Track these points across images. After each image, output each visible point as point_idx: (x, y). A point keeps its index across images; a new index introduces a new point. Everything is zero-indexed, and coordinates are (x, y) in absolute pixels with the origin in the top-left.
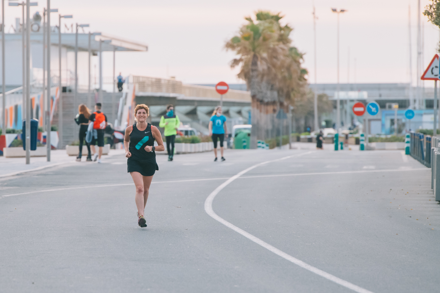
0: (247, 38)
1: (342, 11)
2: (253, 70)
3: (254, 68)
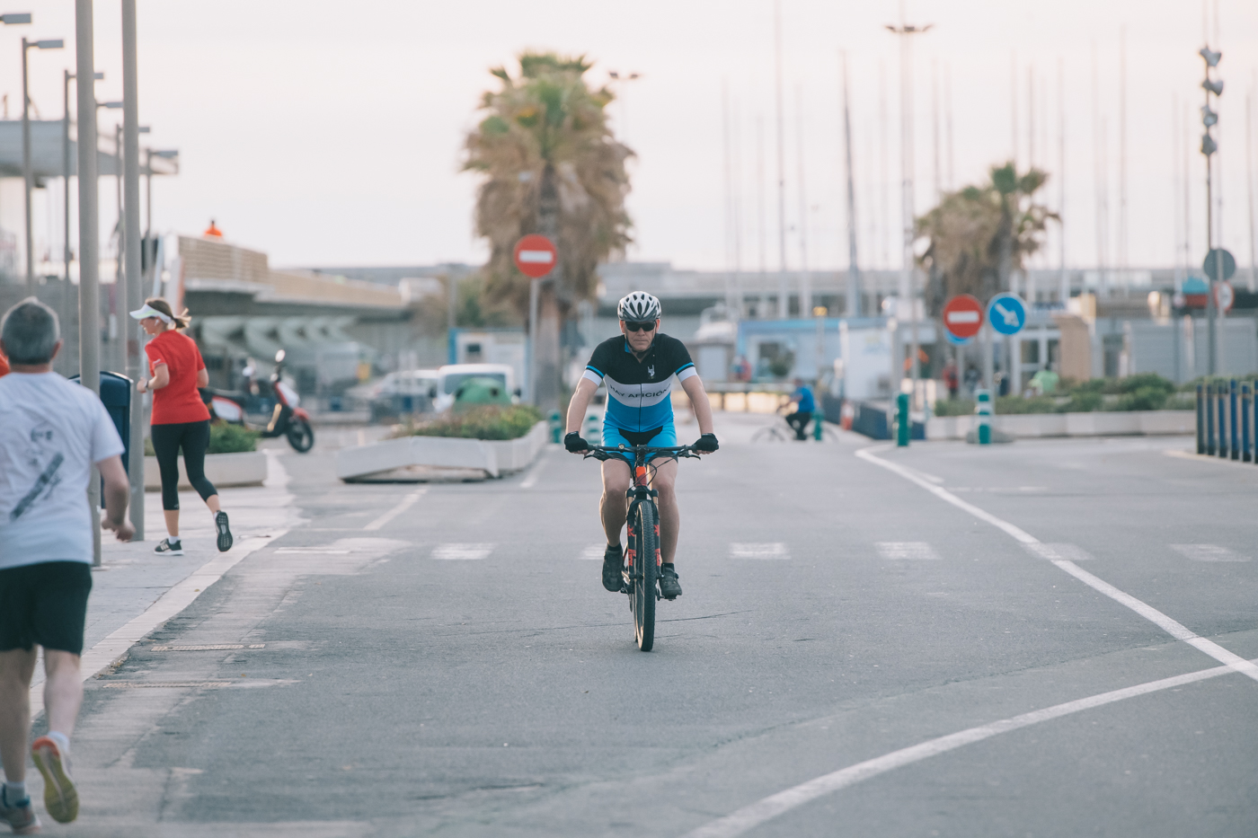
0: (527, 122)
1: (634, 76)
2: (544, 212)
3: (547, 204)
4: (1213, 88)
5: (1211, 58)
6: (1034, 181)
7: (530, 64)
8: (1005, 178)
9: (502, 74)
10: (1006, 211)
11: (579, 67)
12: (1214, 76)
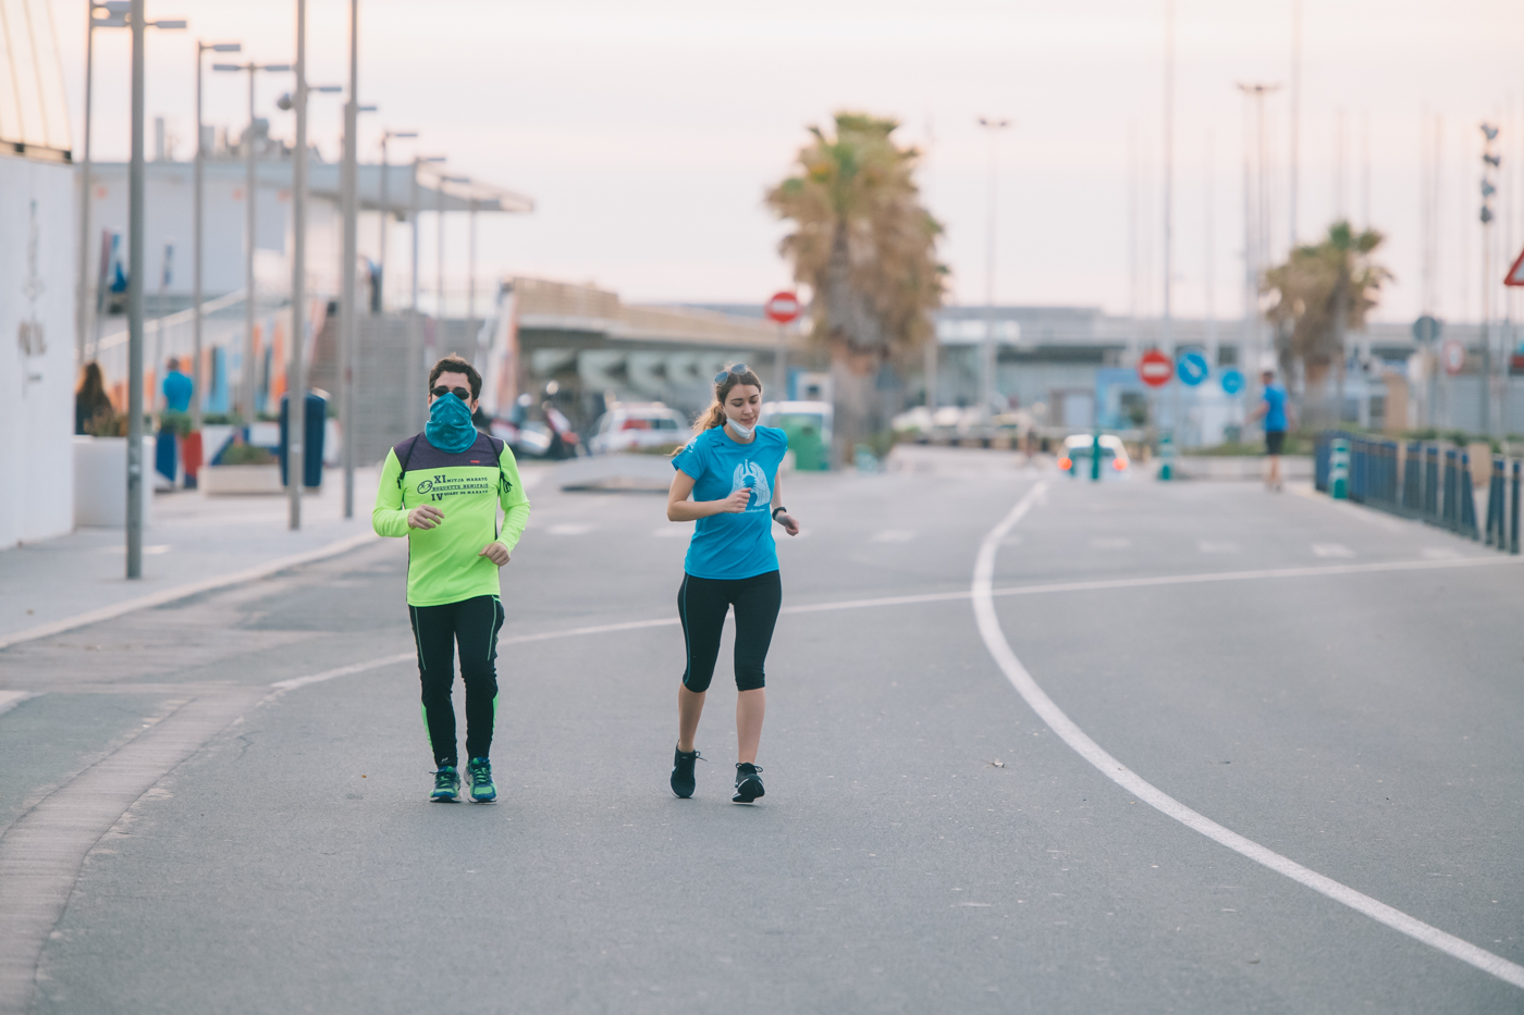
0: (821, 179)
1: (1002, 124)
3: (839, 256)
4: (1492, 161)
5: (1490, 133)
6: (1370, 241)
7: (845, 123)
8: (1341, 234)
9: (816, 131)
10: (1343, 271)
11: (888, 127)
12: (1495, 149)
